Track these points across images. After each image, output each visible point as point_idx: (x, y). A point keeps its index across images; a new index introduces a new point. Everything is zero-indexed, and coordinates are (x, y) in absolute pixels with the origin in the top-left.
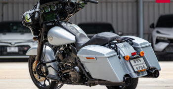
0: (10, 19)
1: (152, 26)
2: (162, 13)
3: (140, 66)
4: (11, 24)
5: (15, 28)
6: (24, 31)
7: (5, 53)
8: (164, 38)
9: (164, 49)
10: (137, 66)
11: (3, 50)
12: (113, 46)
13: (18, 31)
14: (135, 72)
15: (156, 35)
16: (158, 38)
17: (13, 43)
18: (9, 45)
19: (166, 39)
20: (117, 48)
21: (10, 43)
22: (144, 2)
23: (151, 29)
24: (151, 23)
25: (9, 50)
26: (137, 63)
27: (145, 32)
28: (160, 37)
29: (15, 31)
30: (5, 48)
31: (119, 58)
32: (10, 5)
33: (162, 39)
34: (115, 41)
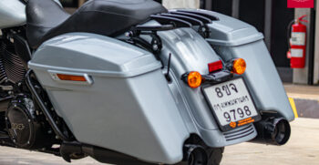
3: (235, 107)
10: (228, 109)
12: (148, 38)
14: (221, 129)
20: (160, 47)
26: (226, 98)
31: (168, 79)
34: (155, 24)
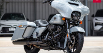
0: (11, 12)
1: (93, 16)
2: (99, 8)
4: (11, 15)
5: (13, 17)
6: (19, 19)
7: (8, 31)
8: (100, 23)
9: (100, 30)
11: (6, 29)
13: (15, 19)
15: (95, 21)
16: (96, 23)
17: (12, 26)
18: (10, 27)
19: (101, 24)
21: (11, 26)
22: (88, 2)
23: (92, 18)
24: (92, 14)
25: (10, 30)
27: (89, 19)
28: (98, 22)
29: (14, 19)
30: (8, 28)
32: (10, 4)
33: (99, 23)
